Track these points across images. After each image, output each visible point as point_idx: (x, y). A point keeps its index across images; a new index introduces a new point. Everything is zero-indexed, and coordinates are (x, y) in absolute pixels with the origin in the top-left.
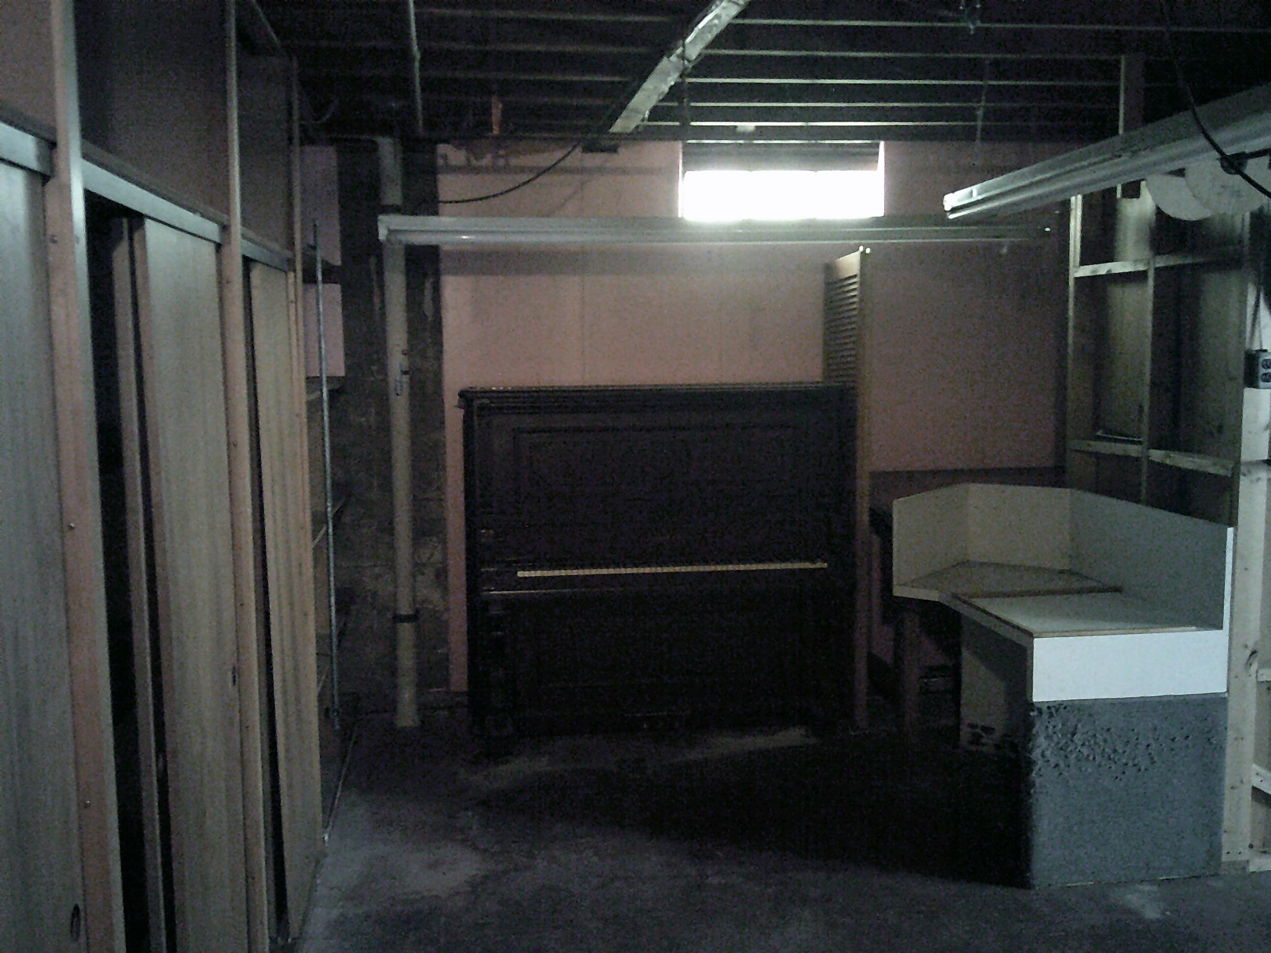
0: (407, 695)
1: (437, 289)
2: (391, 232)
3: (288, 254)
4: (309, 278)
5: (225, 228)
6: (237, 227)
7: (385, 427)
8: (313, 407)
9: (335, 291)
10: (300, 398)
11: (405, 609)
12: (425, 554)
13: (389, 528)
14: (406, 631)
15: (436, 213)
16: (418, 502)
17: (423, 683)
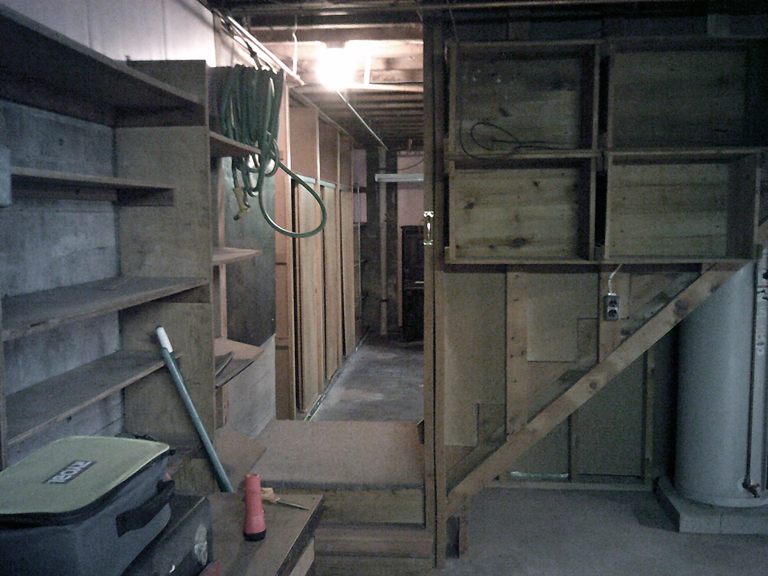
0: (384, 325)
1: (396, 196)
2: (379, 179)
3: (350, 187)
4: (355, 191)
5: (336, 185)
6: (339, 184)
7: (378, 239)
8: (355, 229)
9: (364, 195)
10: (351, 226)
11: (384, 298)
12: (390, 281)
13: (379, 272)
14: (384, 304)
15: (396, 173)
16: (388, 265)
17: (388, 323)
